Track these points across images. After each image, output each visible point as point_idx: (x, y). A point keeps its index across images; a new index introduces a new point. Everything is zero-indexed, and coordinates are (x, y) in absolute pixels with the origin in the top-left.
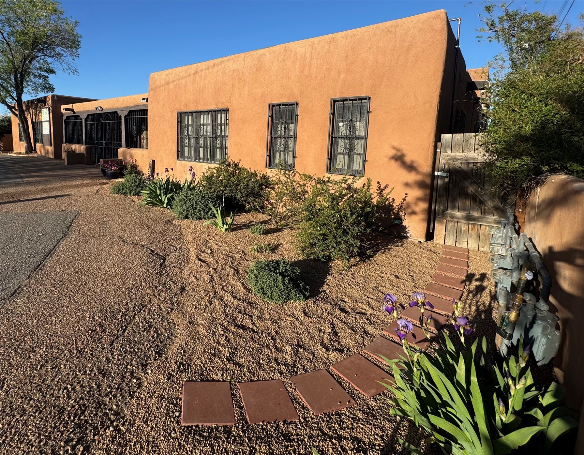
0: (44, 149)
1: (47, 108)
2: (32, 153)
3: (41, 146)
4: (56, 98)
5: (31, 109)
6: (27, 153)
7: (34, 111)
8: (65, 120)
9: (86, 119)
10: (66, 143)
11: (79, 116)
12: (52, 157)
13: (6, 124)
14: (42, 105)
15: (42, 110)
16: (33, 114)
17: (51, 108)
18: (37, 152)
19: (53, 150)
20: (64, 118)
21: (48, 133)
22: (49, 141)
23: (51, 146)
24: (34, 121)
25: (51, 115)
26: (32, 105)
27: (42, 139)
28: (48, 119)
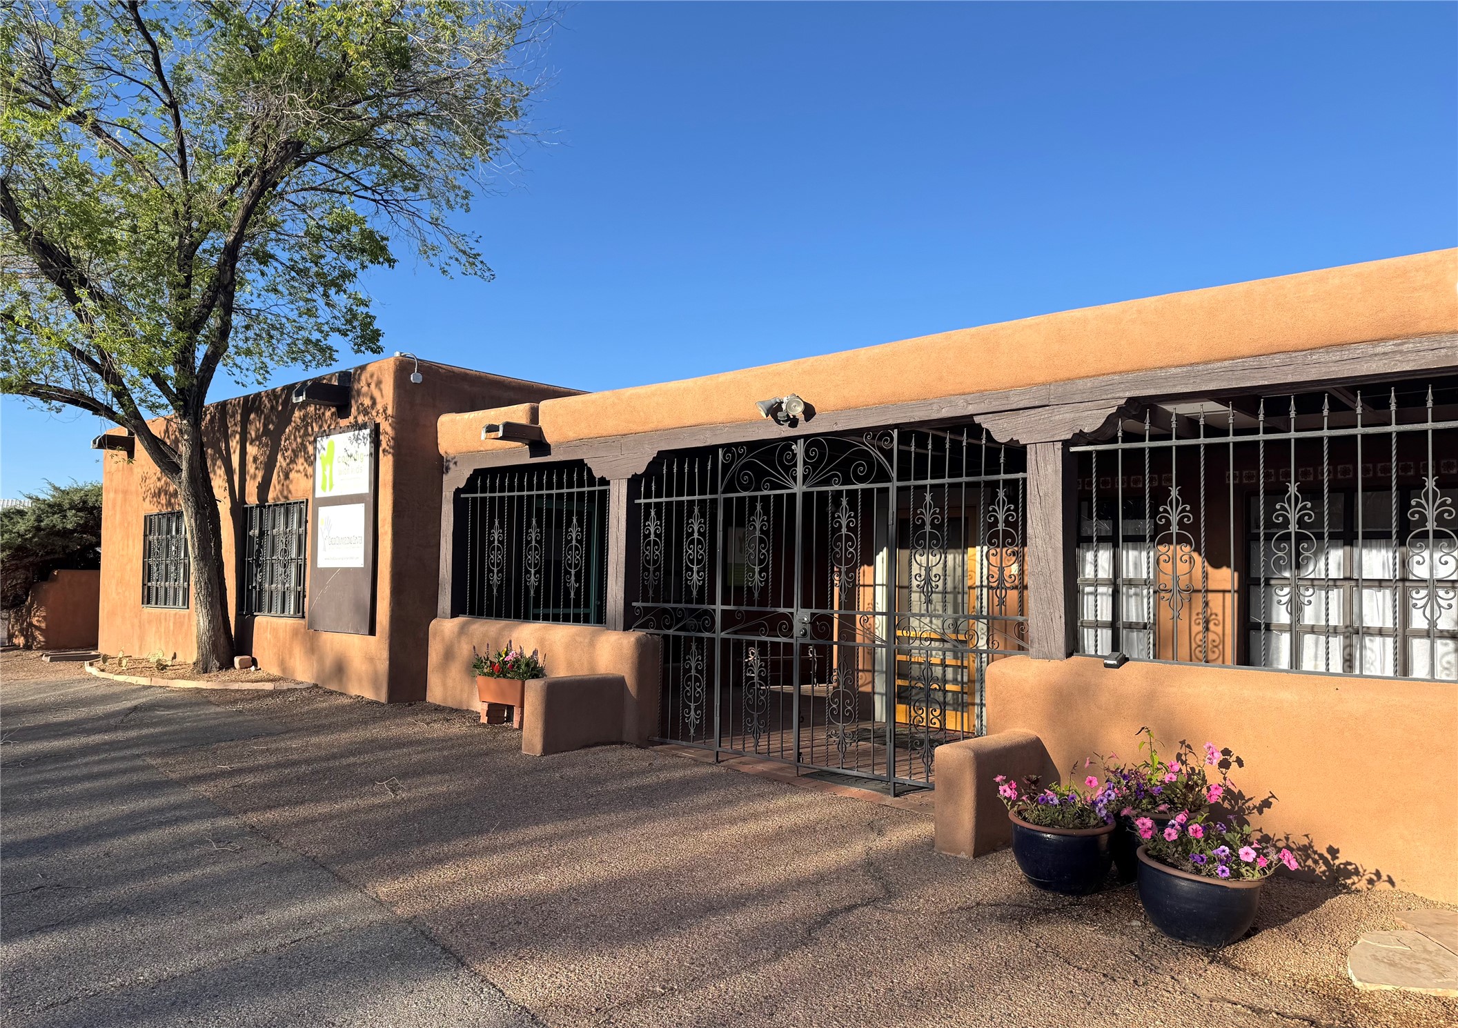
0: (312, 648)
1: (358, 427)
2: (232, 665)
3: (295, 633)
4: (415, 377)
5: (234, 444)
6: (203, 668)
7: (252, 450)
8: (458, 492)
9: (634, 482)
10: (454, 614)
11: (577, 467)
12: (369, 695)
13: (72, 520)
14: (320, 417)
15: (323, 442)
16: (251, 468)
17: (386, 427)
18: (254, 662)
19: (385, 654)
20: (454, 480)
21: (356, 557)
22: (357, 606)
23: (372, 632)
24: (252, 499)
25: (386, 463)
26: (245, 422)
27: (300, 597)
28: (364, 487)
